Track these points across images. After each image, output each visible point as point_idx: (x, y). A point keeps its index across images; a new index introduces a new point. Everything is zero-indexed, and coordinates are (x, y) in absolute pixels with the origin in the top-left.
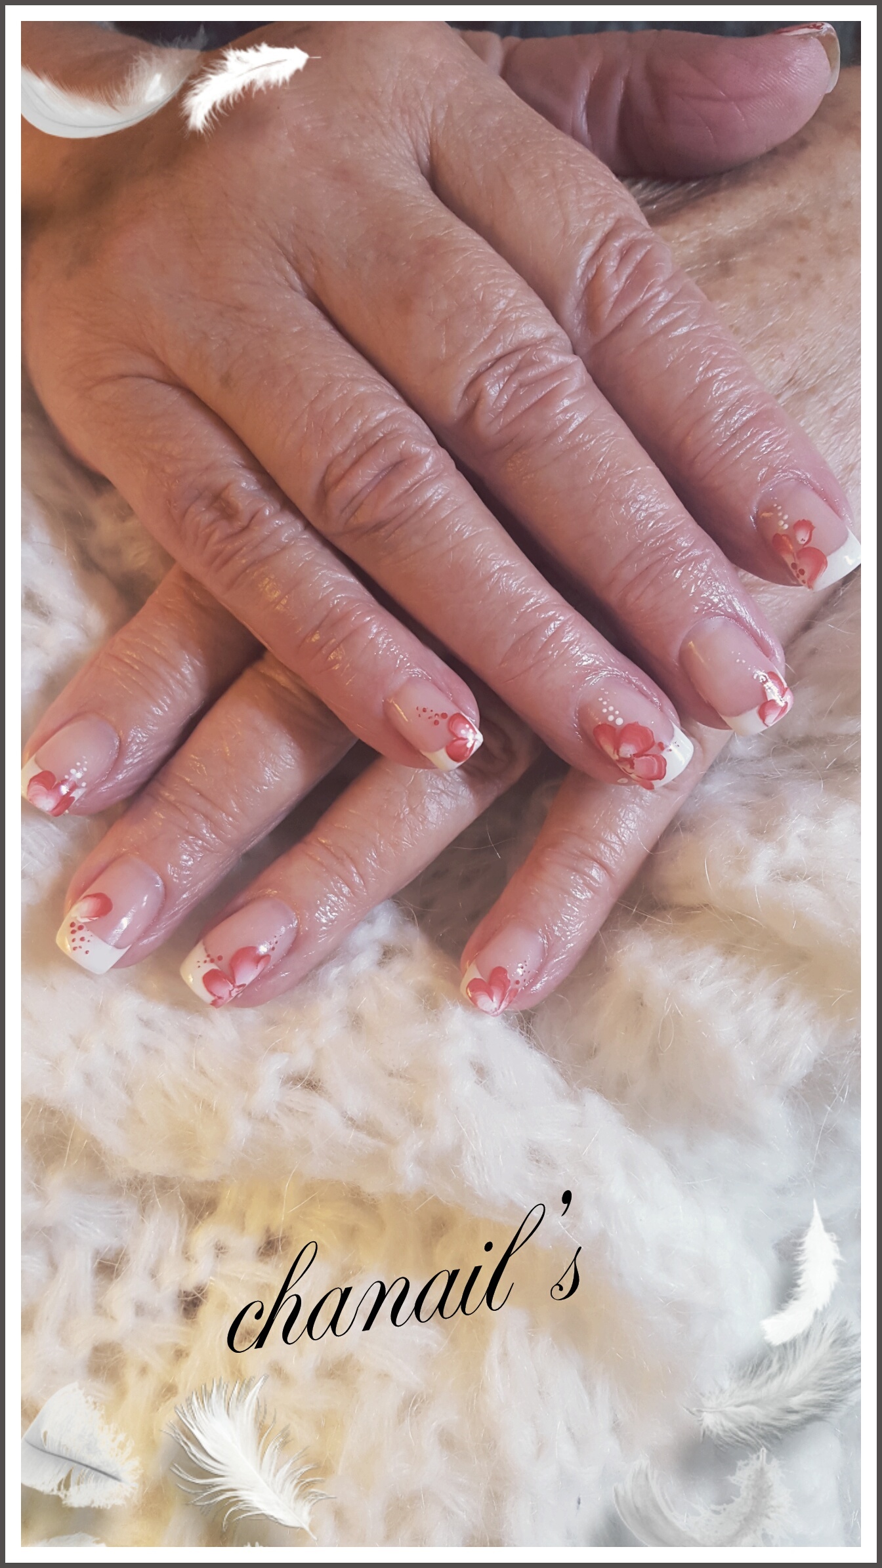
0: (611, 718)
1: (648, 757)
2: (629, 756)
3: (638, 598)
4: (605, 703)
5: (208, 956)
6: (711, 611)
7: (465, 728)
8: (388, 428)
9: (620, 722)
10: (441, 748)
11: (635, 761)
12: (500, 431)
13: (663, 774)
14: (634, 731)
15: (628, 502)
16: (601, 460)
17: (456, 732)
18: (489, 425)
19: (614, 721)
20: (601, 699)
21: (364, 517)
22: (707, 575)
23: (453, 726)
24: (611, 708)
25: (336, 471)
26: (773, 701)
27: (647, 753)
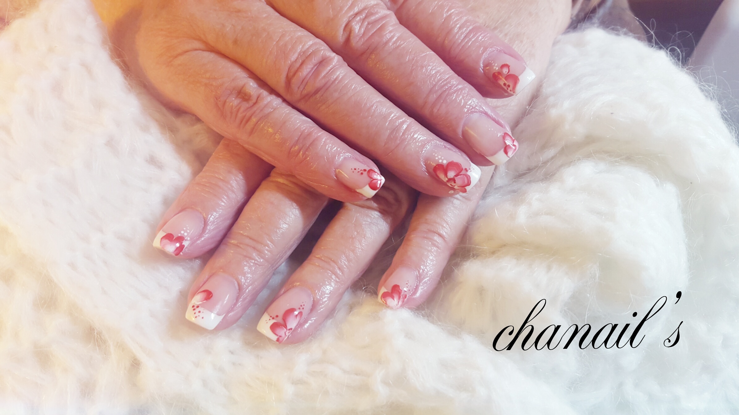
0: (440, 161)
1: (461, 176)
2: (452, 177)
3: (438, 110)
4: (436, 155)
5: (271, 317)
6: (472, 111)
7: (376, 175)
8: (313, 48)
9: (445, 162)
10: (366, 185)
11: (455, 179)
12: (362, 45)
13: (470, 183)
14: (452, 165)
15: (426, 66)
16: (410, 50)
17: (372, 177)
18: (357, 43)
19: (442, 162)
20: (434, 154)
21: (310, 89)
22: (467, 95)
23: (370, 174)
24: (440, 157)
25: (293, 70)
26: (509, 145)
27: (460, 174)
